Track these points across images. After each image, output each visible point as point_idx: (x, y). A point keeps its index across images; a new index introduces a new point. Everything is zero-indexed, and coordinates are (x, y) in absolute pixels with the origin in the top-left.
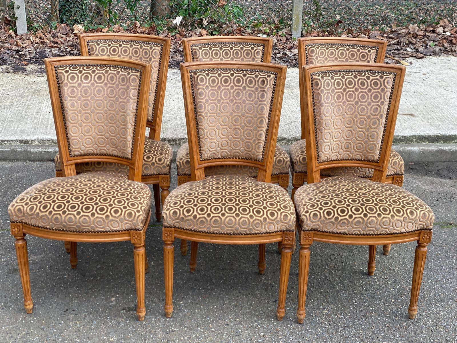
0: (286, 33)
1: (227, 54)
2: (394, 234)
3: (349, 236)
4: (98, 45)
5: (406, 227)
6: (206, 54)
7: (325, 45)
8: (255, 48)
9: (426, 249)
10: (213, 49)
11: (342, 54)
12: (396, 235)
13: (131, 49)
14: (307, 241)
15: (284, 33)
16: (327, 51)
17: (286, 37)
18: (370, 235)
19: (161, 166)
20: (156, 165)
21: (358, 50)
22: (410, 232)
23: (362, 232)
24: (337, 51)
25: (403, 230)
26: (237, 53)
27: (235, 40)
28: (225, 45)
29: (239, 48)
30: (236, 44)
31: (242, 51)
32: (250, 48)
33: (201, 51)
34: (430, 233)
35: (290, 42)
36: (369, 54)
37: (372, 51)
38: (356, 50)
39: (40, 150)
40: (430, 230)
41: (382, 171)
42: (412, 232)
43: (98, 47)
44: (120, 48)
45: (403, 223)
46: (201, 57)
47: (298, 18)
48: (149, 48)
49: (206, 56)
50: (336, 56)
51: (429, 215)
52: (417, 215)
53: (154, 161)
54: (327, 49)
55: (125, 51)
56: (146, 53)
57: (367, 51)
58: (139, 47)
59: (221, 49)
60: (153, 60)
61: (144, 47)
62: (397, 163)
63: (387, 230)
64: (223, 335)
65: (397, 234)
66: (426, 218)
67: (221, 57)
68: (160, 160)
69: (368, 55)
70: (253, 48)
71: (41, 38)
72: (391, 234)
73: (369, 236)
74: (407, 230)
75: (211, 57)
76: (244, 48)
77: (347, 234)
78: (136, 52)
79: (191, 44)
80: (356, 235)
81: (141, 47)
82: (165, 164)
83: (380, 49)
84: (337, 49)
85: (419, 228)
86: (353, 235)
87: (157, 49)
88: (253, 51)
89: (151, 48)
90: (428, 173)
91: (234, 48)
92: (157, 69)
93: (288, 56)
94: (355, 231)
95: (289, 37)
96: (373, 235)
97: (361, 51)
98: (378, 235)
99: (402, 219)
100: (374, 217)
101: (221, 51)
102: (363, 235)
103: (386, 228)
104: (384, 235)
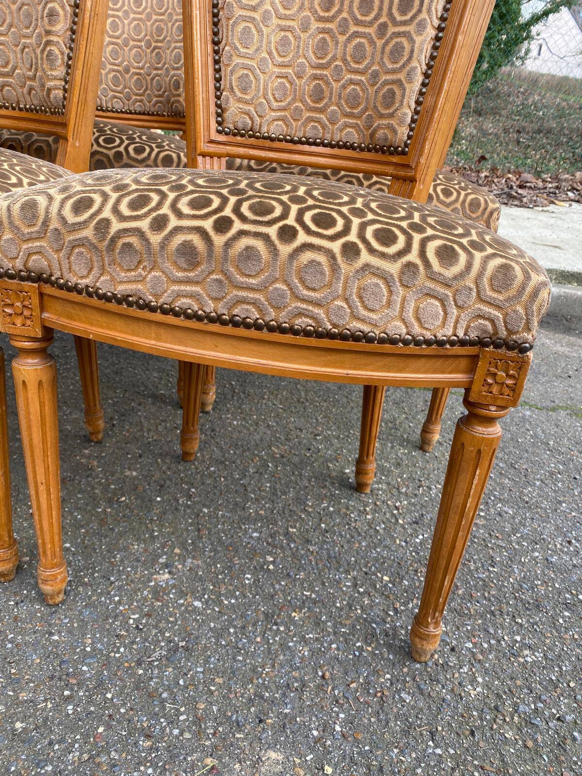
2: (355, 338)
3: (158, 317)
5: (410, 315)
9: (496, 430)
12: (362, 346)
14: (19, 321)
18: (248, 326)
22: (428, 343)
23: (210, 307)
25: (397, 329)
34: (522, 366)
40: (526, 350)
41: (413, 180)
42: (440, 343)
45: (401, 291)
51: (528, 277)
52: (469, 266)
62: (479, 205)
63: (320, 312)
65: (370, 340)
66: (512, 292)
72: (343, 337)
73: (242, 332)
74: (417, 330)
77: (153, 310)
80: (188, 317)
85: (473, 335)
86: (177, 314)
94: (179, 295)
96: (258, 327)
98: (283, 331)
99: (394, 268)
100: (257, 235)
102: (218, 320)
103: (318, 304)
104: (307, 334)
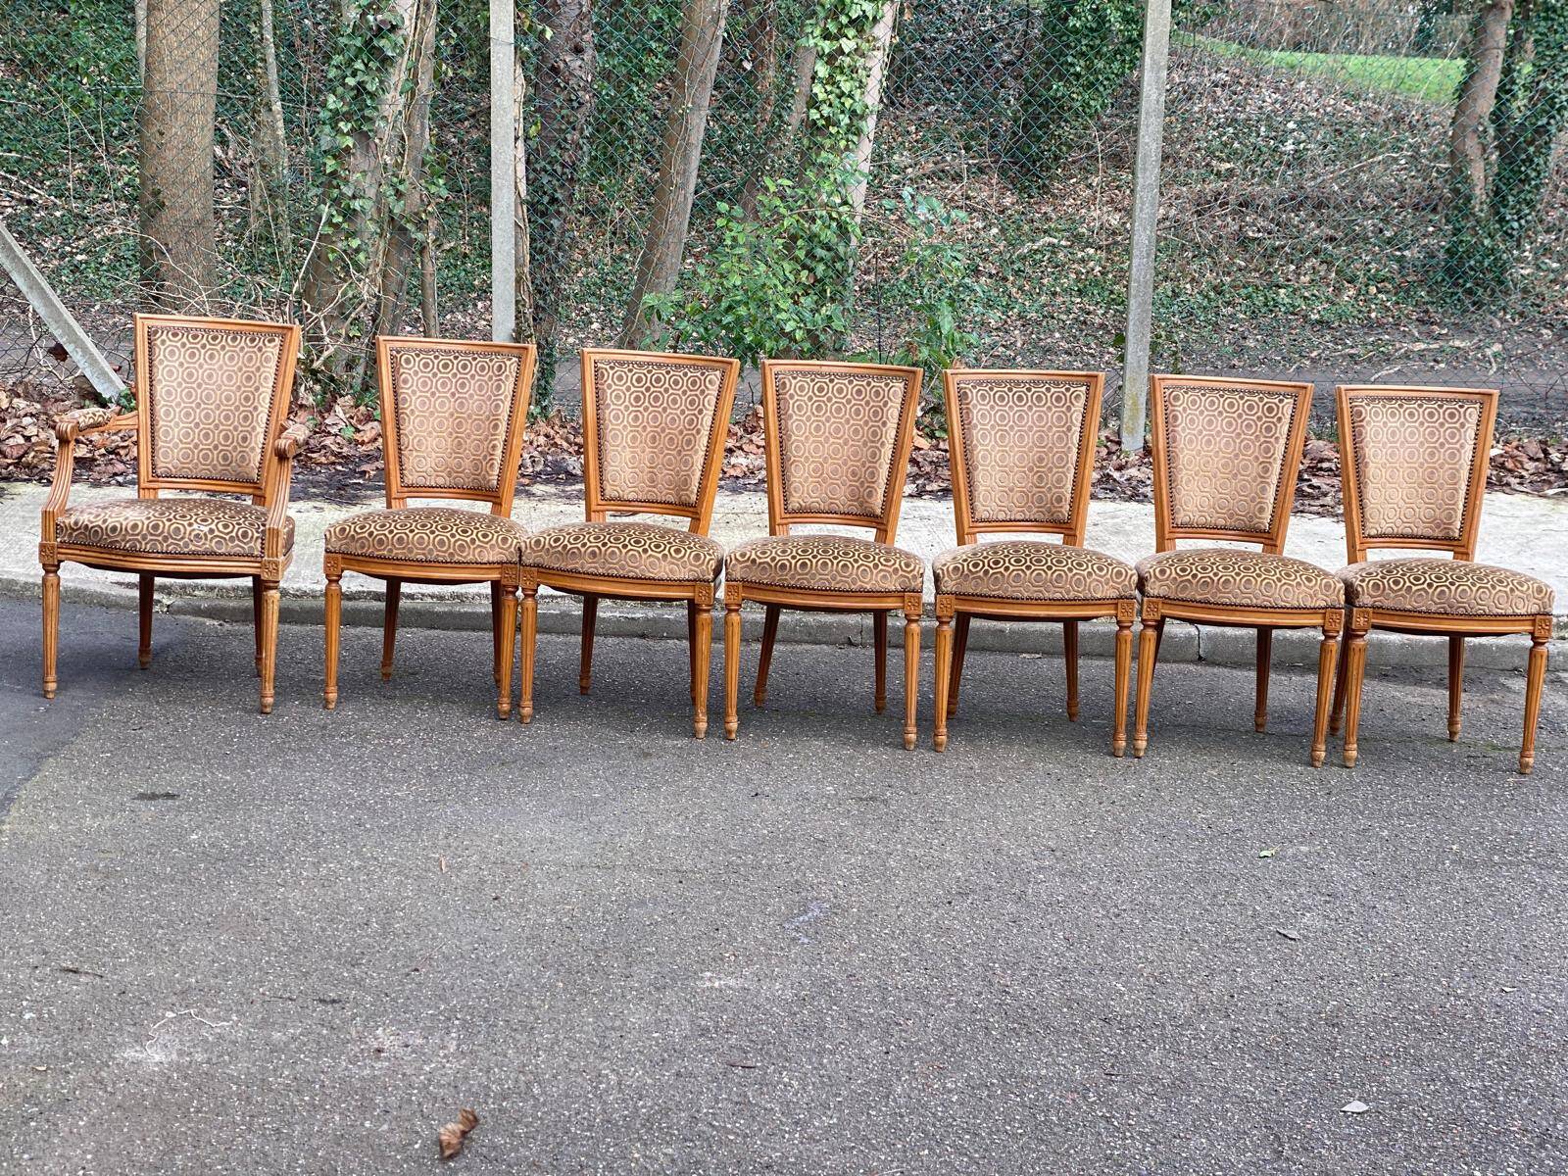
0: (1107, 438)
1: (1020, 398)
4: (795, 378)
6: (983, 397)
7: (1200, 389)
8: (1072, 389)
10: (996, 389)
11: (1231, 405)
13: (850, 387)
15: (1103, 438)
16: (1203, 399)
17: (1106, 447)
19: (910, 576)
20: (900, 573)
21: (1261, 399)
24: (1222, 400)
26: (1039, 398)
27: (1035, 377)
28: (1018, 383)
29: (1043, 390)
30: (1036, 383)
31: (1049, 395)
32: (1063, 390)
33: (974, 391)
35: (1118, 457)
36: (1281, 405)
37: (1286, 401)
38: (1256, 399)
39: (617, 614)
43: (794, 382)
44: (831, 385)
46: (975, 401)
47: (1135, 404)
48: (883, 385)
49: (984, 400)
50: (1221, 409)
53: (897, 565)
54: (1203, 395)
55: (840, 391)
56: (877, 394)
57: (1276, 401)
58: (864, 383)
59: (1010, 390)
60: (890, 404)
61: (873, 384)
64: (1027, 829)
67: (1011, 403)
68: (907, 565)
69: (1278, 407)
70: (1068, 390)
71: (547, 436)
75: (992, 403)
76: (1053, 390)
78: (859, 392)
79: (957, 379)
81: (869, 384)
82: (915, 573)
83: (1301, 398)
84: (1222, 396)
87: (898, 387)
88: (1068, 394)
89: (887, 385)
90: (1419, 682)
91: (1033, 390)
92: (896, 421)
93: (1115, 480)
95: (1114, 448)
97: (1266, 400)
101: (1011, 394)
